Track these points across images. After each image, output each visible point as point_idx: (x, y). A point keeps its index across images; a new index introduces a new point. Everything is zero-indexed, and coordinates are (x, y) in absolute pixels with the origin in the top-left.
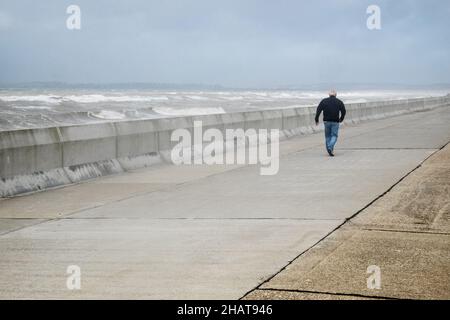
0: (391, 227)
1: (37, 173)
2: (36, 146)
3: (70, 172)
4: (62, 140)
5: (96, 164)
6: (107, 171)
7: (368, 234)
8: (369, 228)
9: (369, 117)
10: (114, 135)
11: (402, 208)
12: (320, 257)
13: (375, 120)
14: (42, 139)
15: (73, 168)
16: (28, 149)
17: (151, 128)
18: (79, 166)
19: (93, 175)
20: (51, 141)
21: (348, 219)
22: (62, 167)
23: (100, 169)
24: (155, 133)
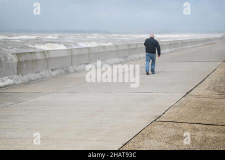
0: (208, 96)
1: (37, 72)
2: (36, 60)
3: (51, 72)
4: (48, 57)
5: (63, 68)
6: (67, 72)
7: (199, 99)
8: (198, 96)
9: (186, 47)
10: (71, 54)
11: (211, 88)
12: (179, 109)
13: (189, 48)
14: (39, 56)
15: (52, 70)
16: (33, 61)
17: (87, 51)
18: (55, 69)
19: (61, 74)
20: (43, 57)
21: (187, 93)
22: (48, 69)
23: (64, 70)
24: (88, 54)
